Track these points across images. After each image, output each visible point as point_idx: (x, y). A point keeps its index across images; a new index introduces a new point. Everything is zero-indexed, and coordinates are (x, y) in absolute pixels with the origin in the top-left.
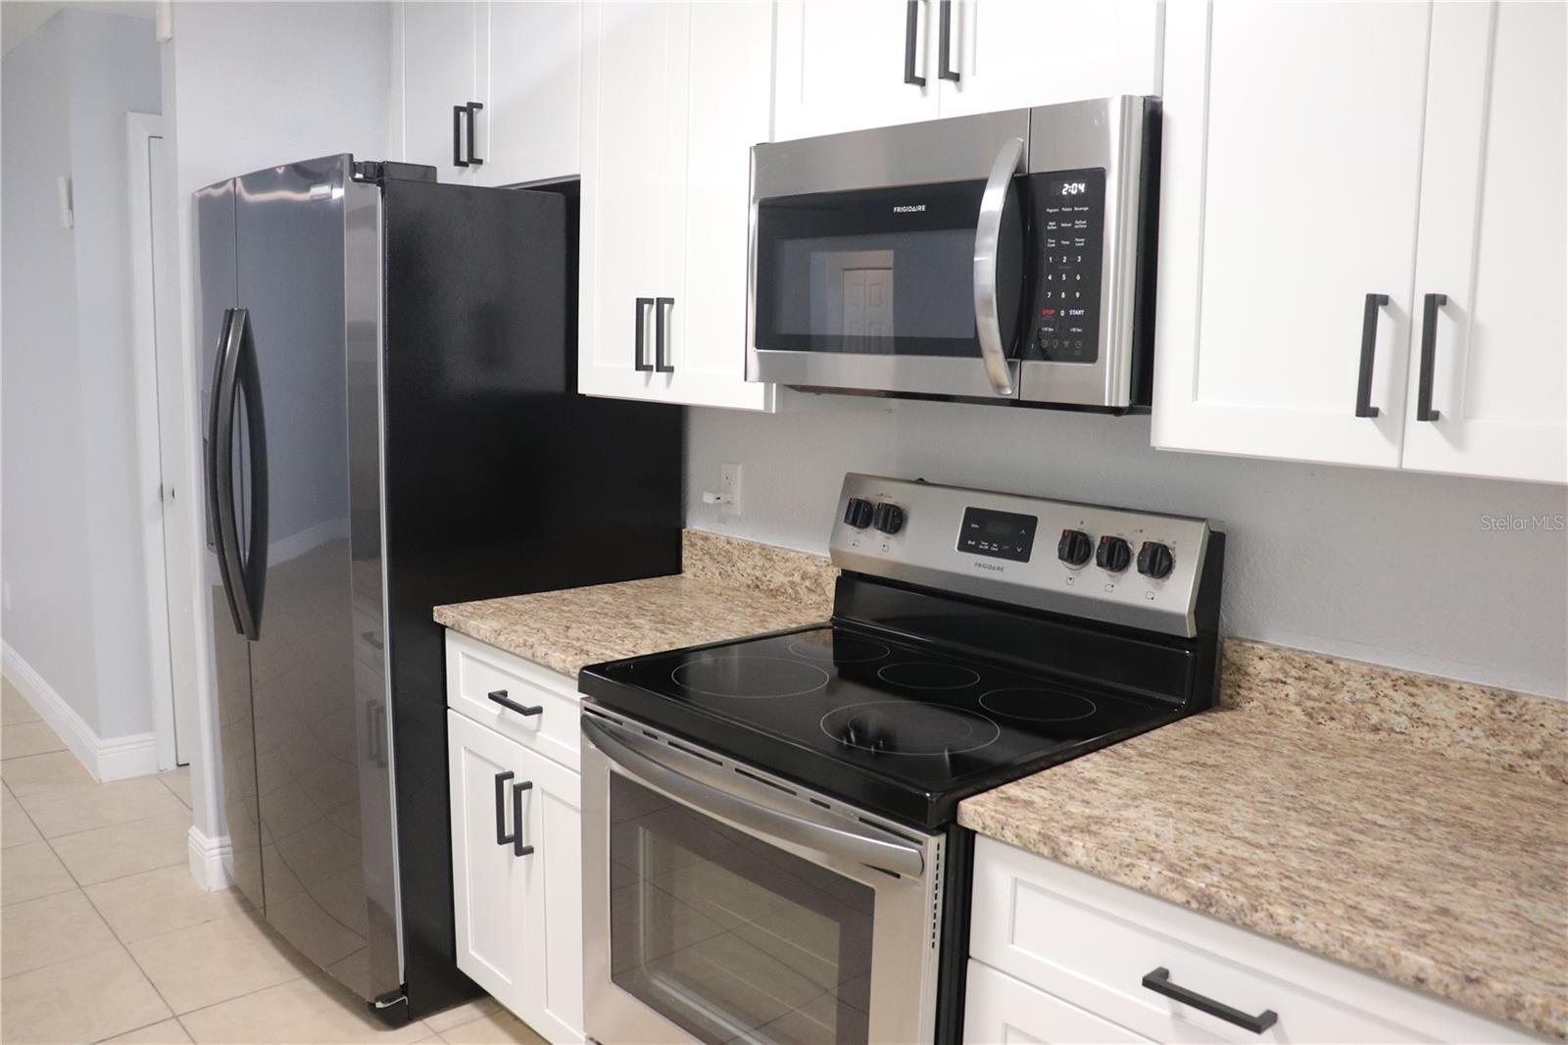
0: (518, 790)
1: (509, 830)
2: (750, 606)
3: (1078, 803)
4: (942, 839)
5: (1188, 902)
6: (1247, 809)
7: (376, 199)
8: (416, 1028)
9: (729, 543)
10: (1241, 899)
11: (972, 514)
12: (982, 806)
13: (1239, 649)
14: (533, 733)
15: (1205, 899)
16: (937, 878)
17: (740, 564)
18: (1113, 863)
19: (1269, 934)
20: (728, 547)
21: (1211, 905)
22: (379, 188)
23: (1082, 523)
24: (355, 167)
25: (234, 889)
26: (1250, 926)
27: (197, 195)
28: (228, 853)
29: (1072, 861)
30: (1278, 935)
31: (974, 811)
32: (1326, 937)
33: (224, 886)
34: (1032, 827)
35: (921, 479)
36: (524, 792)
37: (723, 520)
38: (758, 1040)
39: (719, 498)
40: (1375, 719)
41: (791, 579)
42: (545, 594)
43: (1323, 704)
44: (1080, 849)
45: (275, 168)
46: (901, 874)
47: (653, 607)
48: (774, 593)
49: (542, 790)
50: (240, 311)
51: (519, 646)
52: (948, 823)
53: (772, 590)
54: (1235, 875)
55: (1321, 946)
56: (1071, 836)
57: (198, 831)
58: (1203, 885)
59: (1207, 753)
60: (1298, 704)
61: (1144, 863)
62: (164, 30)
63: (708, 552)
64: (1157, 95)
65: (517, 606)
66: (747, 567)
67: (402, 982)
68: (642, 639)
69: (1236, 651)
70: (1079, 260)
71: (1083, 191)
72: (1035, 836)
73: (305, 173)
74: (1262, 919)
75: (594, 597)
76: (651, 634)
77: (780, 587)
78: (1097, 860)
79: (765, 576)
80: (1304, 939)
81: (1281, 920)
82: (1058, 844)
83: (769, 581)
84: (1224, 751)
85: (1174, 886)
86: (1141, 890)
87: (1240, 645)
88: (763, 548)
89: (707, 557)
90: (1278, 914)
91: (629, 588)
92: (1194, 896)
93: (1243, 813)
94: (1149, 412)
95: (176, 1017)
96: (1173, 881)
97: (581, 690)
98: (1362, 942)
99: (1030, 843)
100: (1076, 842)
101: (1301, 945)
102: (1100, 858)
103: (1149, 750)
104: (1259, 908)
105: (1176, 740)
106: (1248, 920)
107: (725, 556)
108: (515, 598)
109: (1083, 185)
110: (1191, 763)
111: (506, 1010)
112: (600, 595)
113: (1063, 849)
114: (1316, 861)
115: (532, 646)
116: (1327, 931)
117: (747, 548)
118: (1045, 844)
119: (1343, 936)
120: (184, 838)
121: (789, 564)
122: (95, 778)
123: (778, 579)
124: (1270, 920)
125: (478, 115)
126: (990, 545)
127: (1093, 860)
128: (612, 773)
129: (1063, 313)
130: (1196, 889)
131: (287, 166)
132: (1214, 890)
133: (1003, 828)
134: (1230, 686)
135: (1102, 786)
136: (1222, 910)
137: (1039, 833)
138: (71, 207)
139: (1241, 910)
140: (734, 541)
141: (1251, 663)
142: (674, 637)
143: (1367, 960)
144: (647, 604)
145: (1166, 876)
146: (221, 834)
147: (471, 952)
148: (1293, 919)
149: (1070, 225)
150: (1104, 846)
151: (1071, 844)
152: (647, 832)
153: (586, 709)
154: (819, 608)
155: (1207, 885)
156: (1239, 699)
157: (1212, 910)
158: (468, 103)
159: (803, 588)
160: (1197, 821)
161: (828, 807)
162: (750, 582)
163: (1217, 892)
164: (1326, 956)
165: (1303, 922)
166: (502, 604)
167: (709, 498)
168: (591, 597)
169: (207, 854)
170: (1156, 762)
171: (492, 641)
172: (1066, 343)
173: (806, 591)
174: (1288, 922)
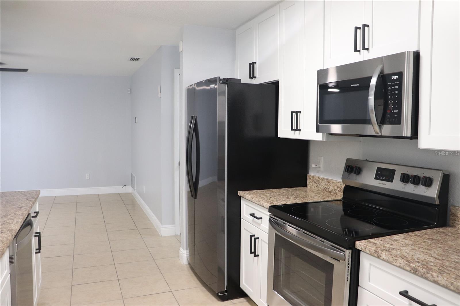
0: (255, 239)
1: (253, 251)
2: (322, 195)
3: (390, 245)
4: (350, 251)
5: (411, 271)
6: (440, 250)
7: (226, 88)
8: (229, 302)
9: (319, 178)
10: (424, 270)
11: (379, 169)
12: (361, 243)
13: (455, 209)
14: (260, 225)
15: (415, 270)
16: (349, 262)
17: (322, 184)
18: (392, 259)
19: (432, 280)
20: (319, 179)
21: (416, 271)
22: (226, 85)
23: (407, 171)
24: (220, 80)
25: (189, 264)
26: (427, 278)
27: (187, 88)
28: (188, 255)
29: (382, 258)
30: (434, 281)
31: (359, 244)
32: (447, 282)
33: (187, 263)
34: (373, 249)
35: (366, 160)
36: (257, 240)
37: (318, 172)
38: (305, 305)
39: (316, 166)
41: (334, 188)
42: (268, 190)
44: (384, 255)
45: (202, 81)
46: (340, 260)
47: (296, 194)
48: (330, 192)
49: (262, 240)
50: (195, 116)
51: (257, 201)
52: (353, 247)
53: (329, 191)
54: (426, 265)
55: (445, 285)
56: (382, 252)
57: (182, 249)
58: (414, 266)
59: (437, 237)
61: (400, 260)
62: (181, 49)
63: (314, 181)
64: (418, 50)
65: (260, 192)
66: (323, 185)
67: (226, 289)
68: (289, 201)
69: (454, 210)
70: (396, 97)
71: (397, 78)
72: (373, 251)
73: (210, 82)
74: (430, 276)
75: (281, 191)
76: (292, 200)
77: (331, 190)
78: (388, 258)
79: (328, 187)
80: (441, 282)
81: (435, 277)
82: (379, 253)
83: (329, 189)
84: (443, 237)
85: (407, 266)
86: (399, 267)
87: (455, 208)
88: (327, 179)
89: (313, 182)
90: (434, 275)
91: (291, 189)
92: (412, 269)
93: (439, 252)
94: (417, 138)
95: (171, 291)
96: (407, 264)
97: (269, 212)
98: (457, 284)
99: (372, 253)
100: (383, 253)
101: (440, 284)
102: (389, 257)
103: (419, 235)
104: (429, 273)
105: (429, 233)
106: (426, 276)
107: (317, 182)
108: (260, 190)
109: (397, 76)
110: (430, 239)
111: (252, 300)
112: (283, 191)
113: (380, 255)
114: (454, 264)
115: (260, 201)
116: (447, 280)
117: (323, 179)
118: (376, 253)
119: (451, 282)
120: (178, 251)
121: (334, 184)
122: (160, 235)
123: (331, 188)
124: (432, 276)
125: (255, 65)
126: (383, 178)
127: (387, 258)
128: (275, 233)
129: (392, 111)
130: (413, 266)
131: (205, 80)
132: (417, 267)
133: (366, 249)
134: (452, 220)
135: (399, 241)
136: (419, 273)
137: (374, 250)
138: (161, 93)
139: (424, 273)
140: (320, 178)
141: (458, 213)
142: (298, 201)
143: (458, 290)
144: (294, 193)
145: (405, 263)
146: (187, 250)
147: (244, 283)
148: (438, 277)
149: (394, 87)
150: (391, 254)
151: (382, 253)
152: (284, 250)
153: (270, 217)
154: (340, 196)
155: (416, 266)
156: (455, 224)
157: (417, 273)
158: (253, 62)
159: (337, 190)
160: (423, 252)
161: (323, 242)
162: (324, 189)
163: (418, 268)
164: (447, 287)
165: (441, 277)
166: (256, 192)
167: (314, 166)
168: (280, 191)
169: (183, 254)
170: (419, 237)
171: (251, 200)
172: (393, 120)
173: (338, 191)
174: (437, 277)
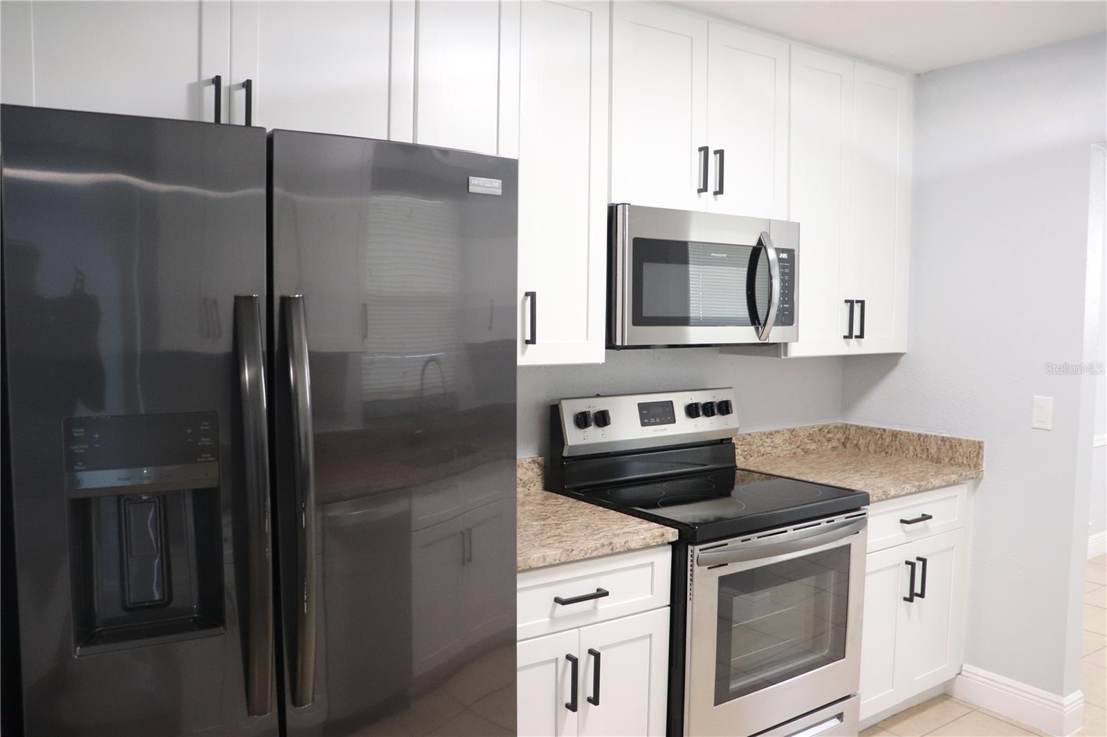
11: (642, 407)
29: (891, 496)
35: (598, 395)
40: (762, 451)
43: (748, 452)
60: (741, 455)
71: (786, 257)
78: (896, 491)
82: (887, 492)
118: (884, 495)
126: (655, 420)
128: (720, 577)
129: (781, 306)
149: (783, 270)
151: (890, 490)
171: (565, 559)
172: (782, 319)
